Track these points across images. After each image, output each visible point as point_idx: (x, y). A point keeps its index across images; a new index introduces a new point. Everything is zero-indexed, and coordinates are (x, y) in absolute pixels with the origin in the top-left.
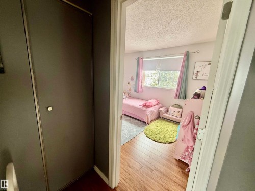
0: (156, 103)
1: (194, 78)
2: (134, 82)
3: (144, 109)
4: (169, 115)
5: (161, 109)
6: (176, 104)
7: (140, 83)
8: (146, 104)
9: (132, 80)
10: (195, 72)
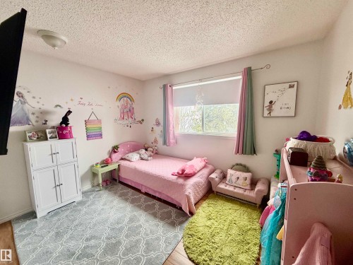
0: (203, 164)
1: (266, 114)
2: (161, 128)
3: (181, 181)
4: (228, 188)
5: (213, 176)
6: (239, 162)
7: (171, 128)
8: (183, 171)
9: (158, 124)
10: (267, 103)
